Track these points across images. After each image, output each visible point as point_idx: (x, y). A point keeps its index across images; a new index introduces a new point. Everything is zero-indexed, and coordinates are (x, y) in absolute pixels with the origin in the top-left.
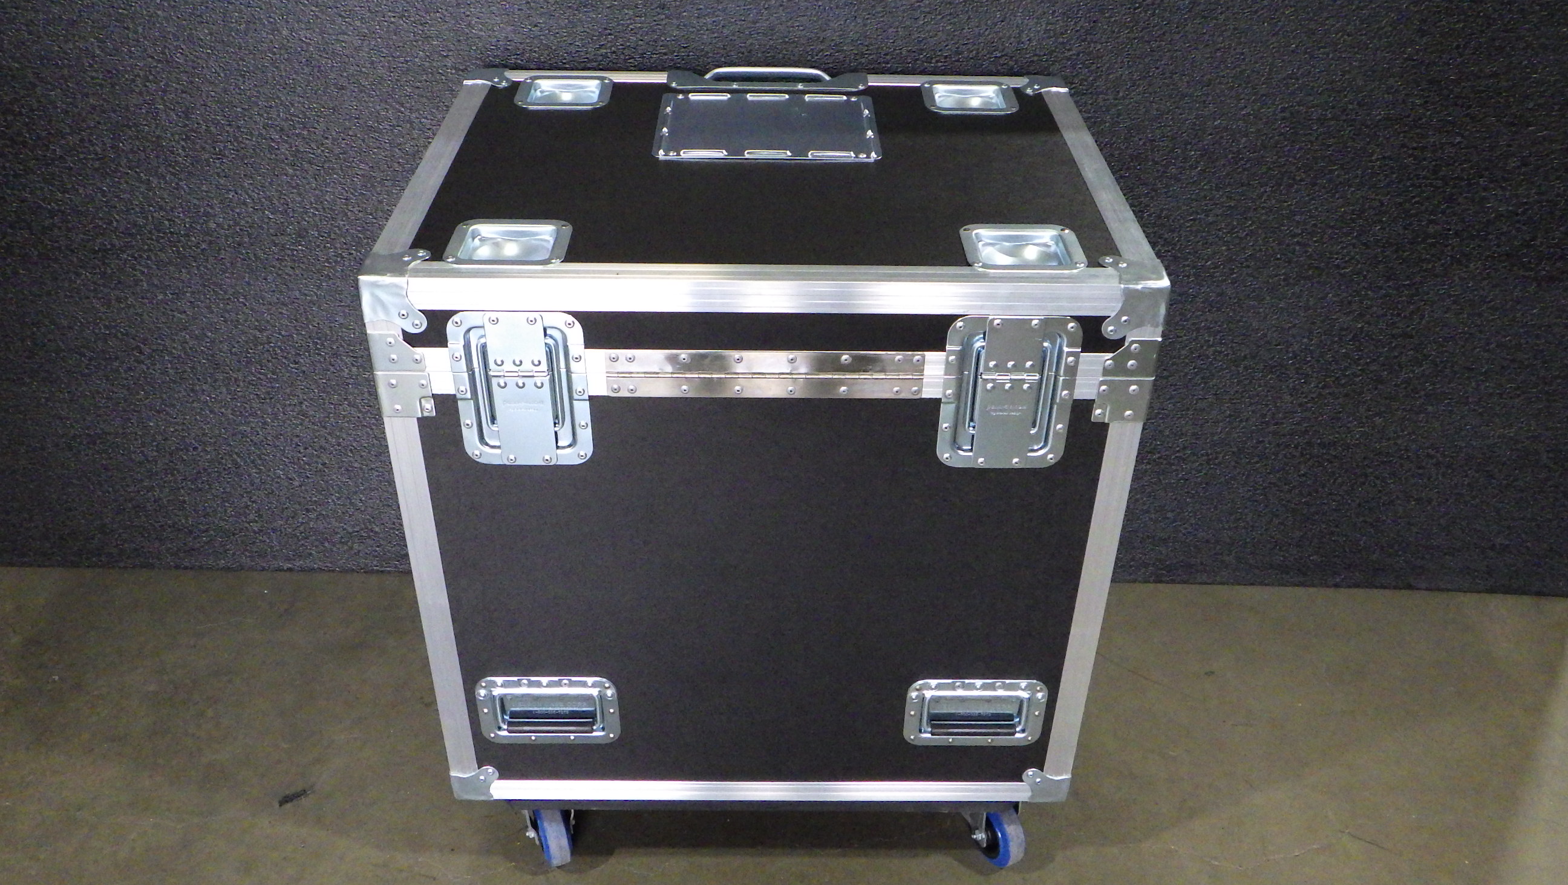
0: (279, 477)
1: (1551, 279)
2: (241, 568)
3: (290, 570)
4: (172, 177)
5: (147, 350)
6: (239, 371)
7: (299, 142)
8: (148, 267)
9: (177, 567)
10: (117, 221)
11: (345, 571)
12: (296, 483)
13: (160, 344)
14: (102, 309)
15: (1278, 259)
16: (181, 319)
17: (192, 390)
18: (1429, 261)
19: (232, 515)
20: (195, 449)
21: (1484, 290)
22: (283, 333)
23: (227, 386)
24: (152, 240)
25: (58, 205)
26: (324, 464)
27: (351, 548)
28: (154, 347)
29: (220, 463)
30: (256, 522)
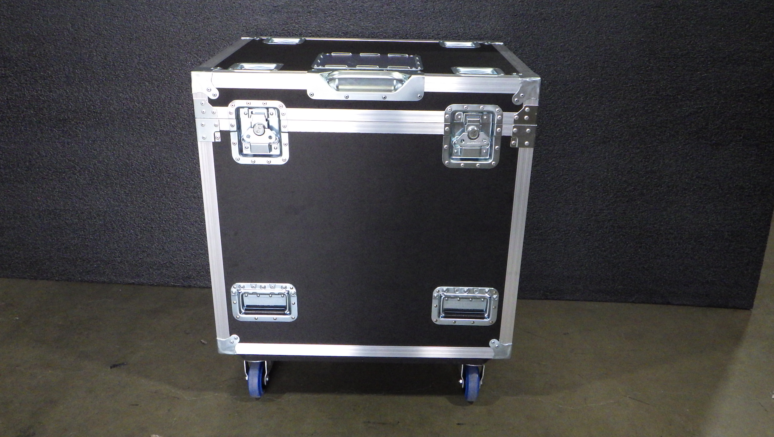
0: (131, 234)
2: (111, 282)
3: (133, 283)
5: (78, 168)
6: (118, 179)
8: (82, 128)
10: (71, 106)
11: (158, 285)
12: (139, 237)
13: (84, 165)
14: (61, 148)
16: (94, 153)
17: (97, 189)
18: (659, 135)
19: (109, 253)
20: (95, 218)
21: (687, 149)
22: (139, 161)
24: (85, 115)
25: (47, 98)
26: (152, 228)
28: (82, 167)
29: (105, 225)
30: (119, 257)
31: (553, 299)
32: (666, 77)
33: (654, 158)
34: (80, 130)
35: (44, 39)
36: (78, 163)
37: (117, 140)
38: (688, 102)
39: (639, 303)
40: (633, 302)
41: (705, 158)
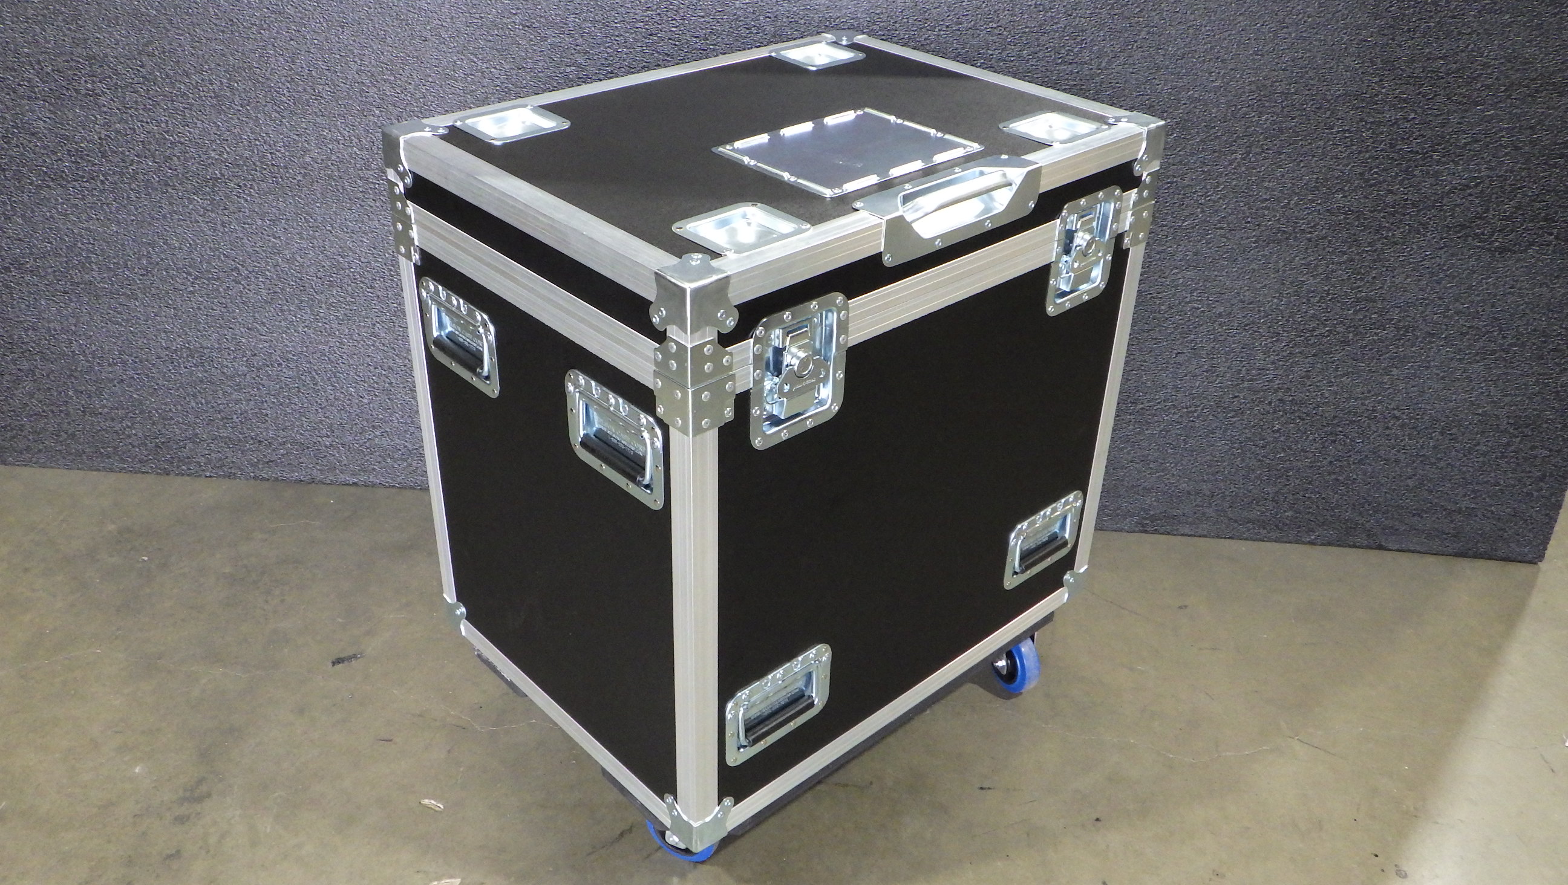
0: (351, 395)
1: (1502, 250)
2: (313, 481)
3: (355, 484)
4: (277, 115)
5: (244, 272)
6: (322, 293)
7: (387, 87)
8: (250, 195)
9: (255, 478)
10: (228, 153)
11: (403, 487)
12: (366, 401)
13: (255, 266)
14: (209, 232)
15: (1249, 222)
16: (276, 244)
17: (282, 311)
18: (1389, 229)
19: (307, 430)
20: (280, 365)
21: (1440, 258)
22: (362, 259)
23: (311, 307)
24: (256, 171)
25: (178, 136)
26: (391, 384)
27: (410, 465)
28: (250, 269)
29: (300, 379)
30: (328, 436)
31: (1156, 532)
32: (1413, 116)
33: (1374, 273)
34: (246, 200)
35: (170, 22)
36: (244, 262)
37: (320, 219)
38: (1452, 166)
39: (1323, 544)
40: (1312, 543)
41: (1475, 276)
